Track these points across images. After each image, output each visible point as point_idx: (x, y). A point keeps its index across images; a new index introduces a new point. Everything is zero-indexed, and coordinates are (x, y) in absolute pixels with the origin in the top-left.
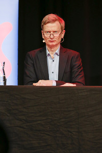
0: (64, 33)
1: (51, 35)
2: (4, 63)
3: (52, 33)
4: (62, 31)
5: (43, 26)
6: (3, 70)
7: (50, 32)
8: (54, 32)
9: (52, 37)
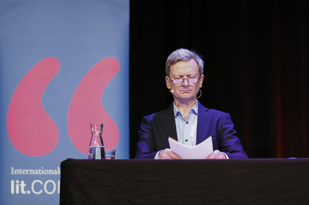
0: (202, 80)
1: (184, 80)
3: (185, 77)
4: (200, 75)
5: (169, 67)
6: (101, 136)
7: (182, 76)
8: (188, 76)
9: (186, 83)
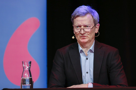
2: (30, 63)
